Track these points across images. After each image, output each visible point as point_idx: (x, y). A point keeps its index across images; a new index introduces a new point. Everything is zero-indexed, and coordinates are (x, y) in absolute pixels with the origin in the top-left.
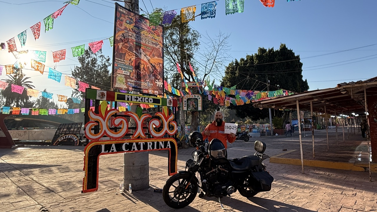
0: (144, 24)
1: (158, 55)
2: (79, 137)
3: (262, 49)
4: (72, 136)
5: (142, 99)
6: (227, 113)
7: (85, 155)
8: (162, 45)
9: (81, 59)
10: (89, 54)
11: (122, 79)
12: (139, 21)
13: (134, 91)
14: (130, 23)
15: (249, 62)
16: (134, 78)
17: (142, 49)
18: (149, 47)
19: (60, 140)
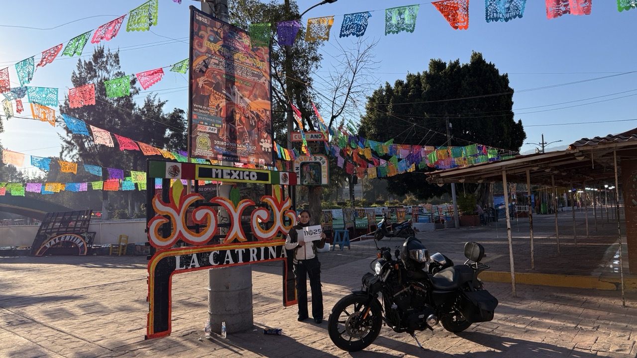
0: (238, 40)
1: (264, 94)
2: (86, 238)
3: (437, 62)
4: (72, 237)
5: (239, 175)
6: (367, 184)
7: (150, 275)
8: (269, 77)
9: (78, 81)
10: (95, 71)
11: (206, 140)
12: (230, 35)
13: (226, 160)
14: (215, 41)
15: (413, 88)
16: (225, 137)
17: (237, 86)
18: (248, 81)
19: (48, 246)
